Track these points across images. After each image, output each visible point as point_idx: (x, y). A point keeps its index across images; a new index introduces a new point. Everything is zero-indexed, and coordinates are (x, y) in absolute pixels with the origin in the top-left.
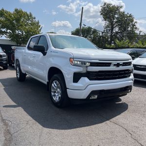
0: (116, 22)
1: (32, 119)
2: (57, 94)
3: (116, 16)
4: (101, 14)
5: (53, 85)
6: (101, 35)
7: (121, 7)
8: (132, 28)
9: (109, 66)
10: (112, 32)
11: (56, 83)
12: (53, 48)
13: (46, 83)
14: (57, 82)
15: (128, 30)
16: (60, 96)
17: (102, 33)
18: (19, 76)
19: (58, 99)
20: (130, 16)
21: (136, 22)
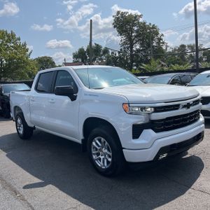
0: (136, 37)
1: (79, 203)
2: (102, 157)
3: (136, 28)
4: (115, 27)
5: (94, 143)
6: (117, 55)
7: (140, 16)
8: (159, 43)
9: (177, 109)
10: (132, 51)
11: (100, 140)
12: (87, 89)
13: (80, 142)
14: (103, 139)
15: (153, 46)
16: (110, 160)
17: (119, 53)
18: (21, 132)
19: (106, 164)
20: (154, 27)
21: (162, 35)
